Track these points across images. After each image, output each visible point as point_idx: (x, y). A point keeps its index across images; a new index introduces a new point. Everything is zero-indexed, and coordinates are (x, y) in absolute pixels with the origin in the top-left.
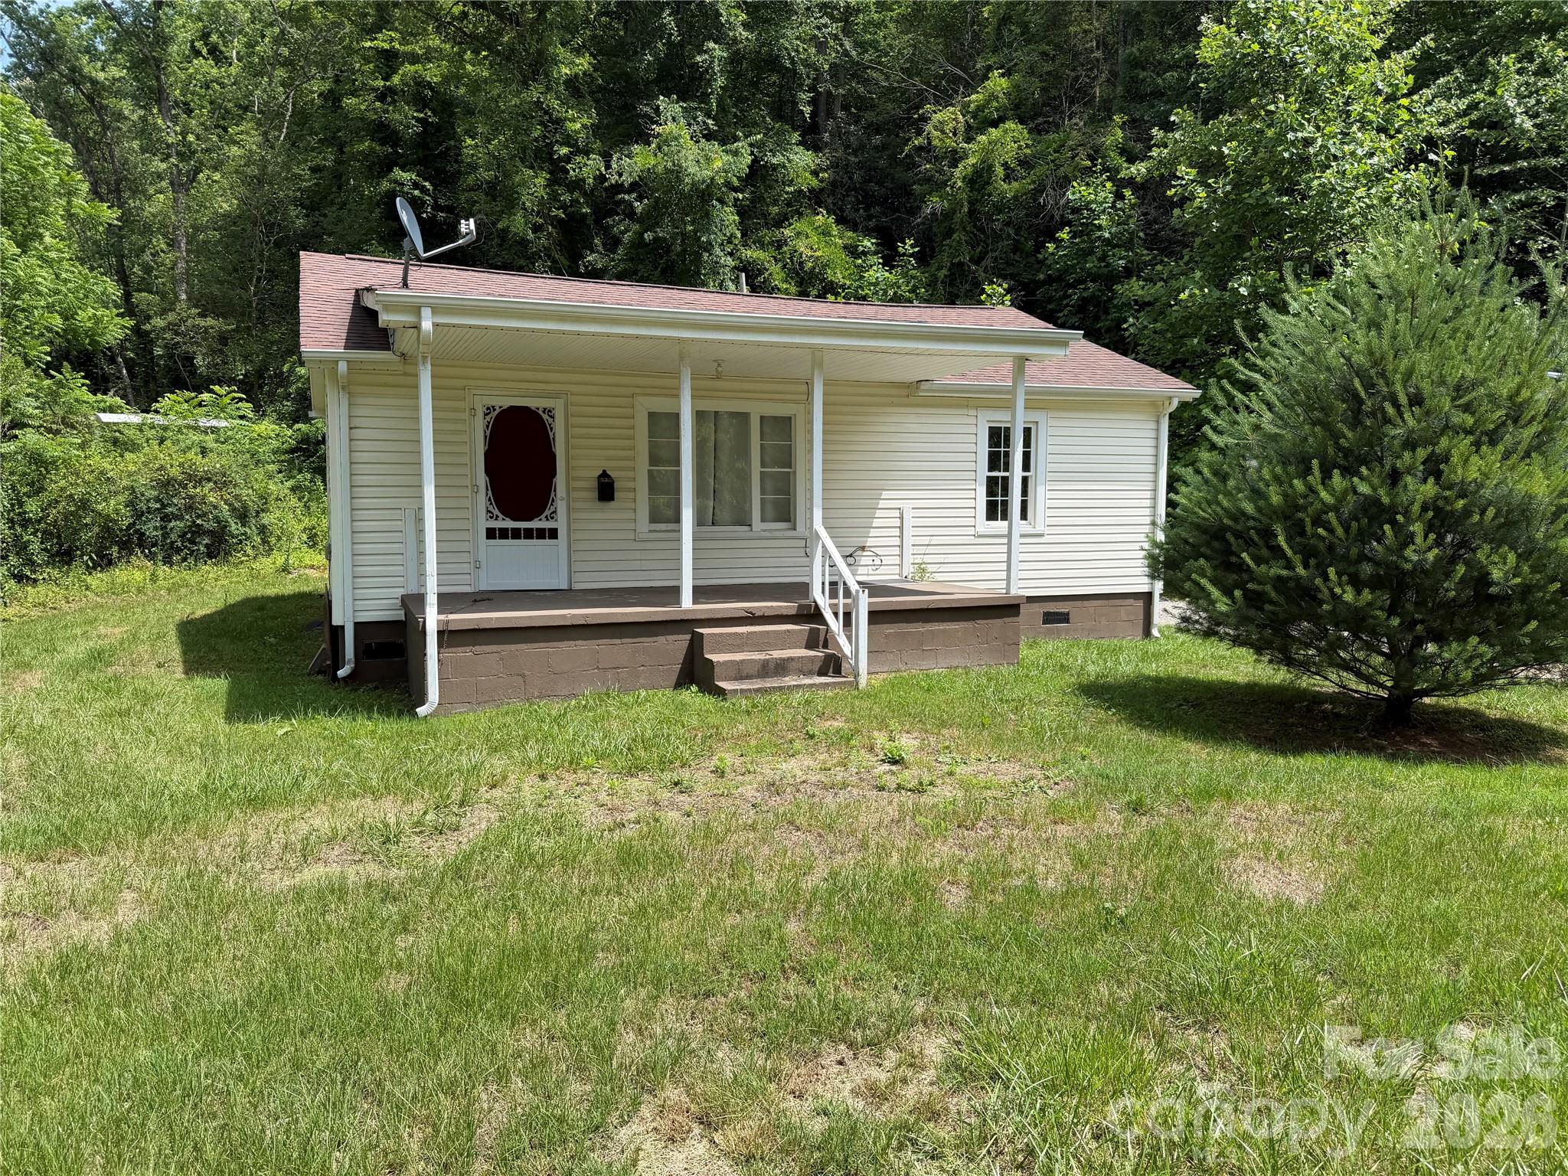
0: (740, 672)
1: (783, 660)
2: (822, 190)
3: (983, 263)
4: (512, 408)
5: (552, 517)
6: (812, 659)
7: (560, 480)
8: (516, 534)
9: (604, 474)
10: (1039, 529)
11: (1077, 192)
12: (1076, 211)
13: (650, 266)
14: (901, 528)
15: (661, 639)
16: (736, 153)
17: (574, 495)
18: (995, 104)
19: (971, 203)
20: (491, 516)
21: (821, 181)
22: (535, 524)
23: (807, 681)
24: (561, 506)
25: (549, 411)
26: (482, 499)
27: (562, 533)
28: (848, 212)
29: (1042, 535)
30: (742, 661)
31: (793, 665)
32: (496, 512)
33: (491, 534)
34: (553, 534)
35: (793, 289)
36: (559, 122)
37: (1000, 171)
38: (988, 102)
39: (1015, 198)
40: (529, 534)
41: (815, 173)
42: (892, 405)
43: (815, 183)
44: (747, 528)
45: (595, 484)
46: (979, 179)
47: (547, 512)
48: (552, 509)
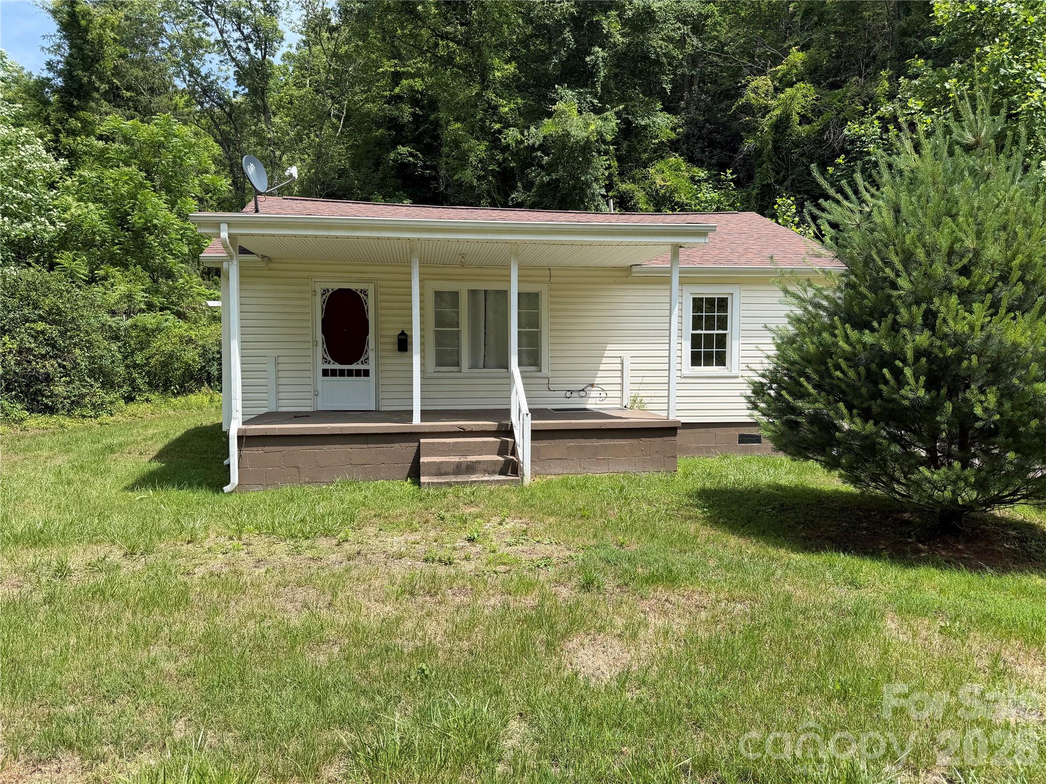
0: (439, 470)
1: (473, 462)
2: (678, 140)
3: (785, 184)
4: (340, 290)
5: (366, 362)
6: (495, 463)
7: (371, 337)
8: (342, 373)
9: (403, 333)
10: (735, 372)
11: (852, 129)
12: (852, 142)
13: (551, 199)
14: (622, 371)
15: (397, 445)
16: (606, 119)
17: (381, 347)
18: (794, 71)
19: (775, 141)
20: (325, 361)
21: (678, 134)
22: (354, 367)
23: (486, 478)
24: (371, 354)
25: (364, 292)
26: (320, 350)
27: (372, 373)
28: (698, 154)
29: (737, 377)
30: (441, 463)
31: (481, 466)
32: (329, 358)
33: (325, 373)
34: (366, 373)
35: (652, 208)
36: (495, 108)
37: (796, 118)
38: (790, 70)
39: (808, 136)
40: (350, 373)
41: (673, 129)
42: (615, 283)
43: (673, 136)
44: (505, 370)
45: (397, 340)
46: (781, 125)
47: (362, 359)
48: (366, 356)
